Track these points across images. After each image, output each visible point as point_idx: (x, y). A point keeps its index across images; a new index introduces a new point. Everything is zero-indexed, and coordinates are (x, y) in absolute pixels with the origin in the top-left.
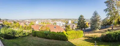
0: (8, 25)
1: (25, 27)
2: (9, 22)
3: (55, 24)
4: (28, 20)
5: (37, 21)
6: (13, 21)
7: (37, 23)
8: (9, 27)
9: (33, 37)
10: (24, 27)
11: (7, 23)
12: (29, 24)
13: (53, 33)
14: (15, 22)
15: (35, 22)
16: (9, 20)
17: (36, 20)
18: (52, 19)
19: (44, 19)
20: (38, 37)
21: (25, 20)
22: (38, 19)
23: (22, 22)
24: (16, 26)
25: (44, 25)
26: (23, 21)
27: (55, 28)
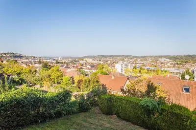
0: (19, 74)
1: (80, 82)
2: (25, 66)
3: (187, 77)
4: (90, 60)
5: (121, 62)
6: (40, 62)
7: (118, 68)
8: (21, 82)
9: (104, 116)
10: (76, 81)
11: (16, 68)
12: (94, 71)
13: (178, 111)
14: (46, 66)
15: (112, 65)
16: (26, 58)
17: (115, 59)
18: (174, 58)
19: (145, 58)
20: (119, 116)
21: (82, 59)
22: (123, 58)
23: (71, 65)
24: (50, 80)
25: (142, 78)
26: (74, 61)
27: (187, 90)
